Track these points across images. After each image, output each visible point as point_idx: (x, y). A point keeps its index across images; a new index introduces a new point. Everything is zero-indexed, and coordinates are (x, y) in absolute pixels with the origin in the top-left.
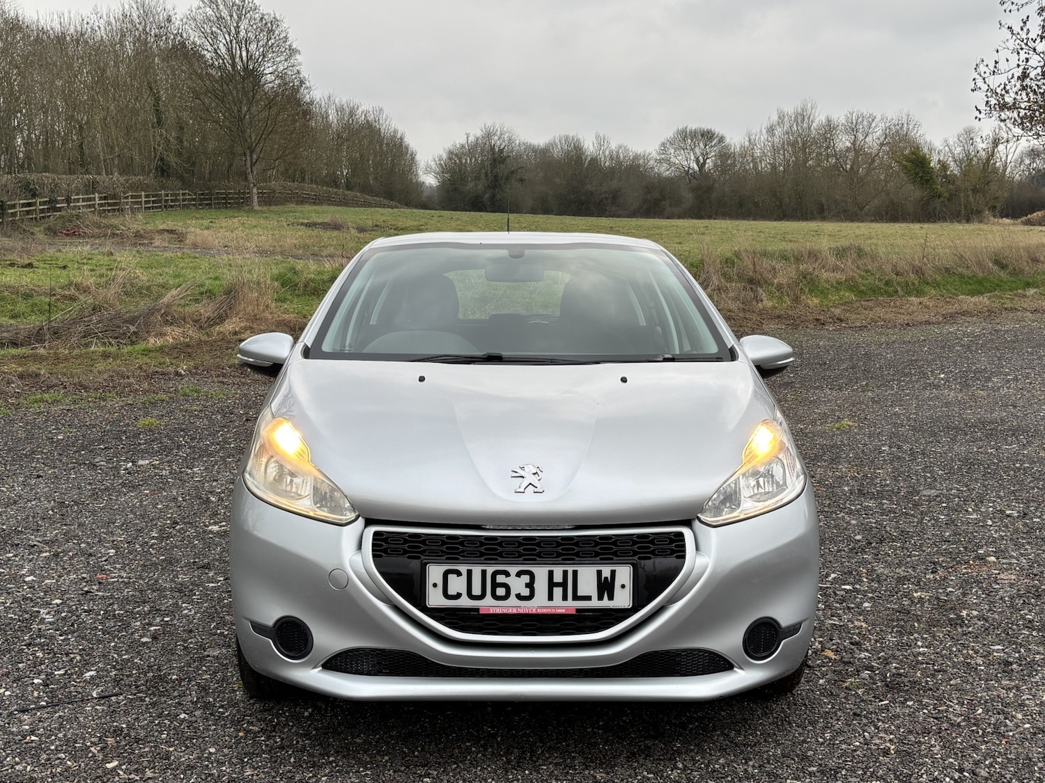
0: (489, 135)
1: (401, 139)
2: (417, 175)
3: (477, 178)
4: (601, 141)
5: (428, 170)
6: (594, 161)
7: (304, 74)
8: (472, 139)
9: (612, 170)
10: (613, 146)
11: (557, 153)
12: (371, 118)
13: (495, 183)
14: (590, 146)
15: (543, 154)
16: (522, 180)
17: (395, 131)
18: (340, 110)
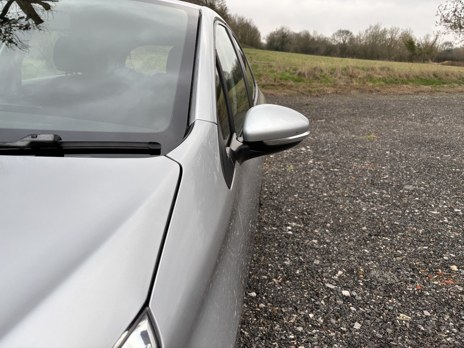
0: (282, 29)
1: (257, 29)
2: (260, 40)
3: (278, 42)
4: (315, 32)
5: (264, 39)
6: (313, 39)
7: (227, 6)
8: (278, 30)
9: (317, 41)
10: (319, 34)
11: (302, 35)
12: (248, 22)
13: (283, 43)
14: (311, 33)
15: (298, 35)
16: (290, 43)
17: (255, 26)
18: (239, 18)
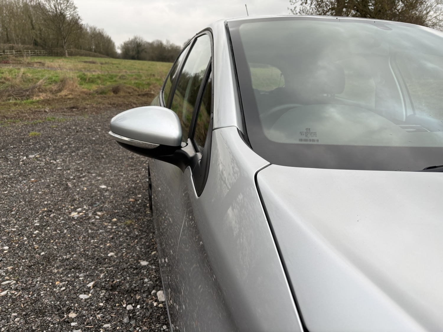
0: (136, 38)
1: (110, 38)
2: (115, 49)
3: (133, 51)
4: (168, 42)
5: (118, 48)
6: (165, 48)
7: (80, 15)
8: (131, 39)
9: (169, 51)
10: (171, 43)
11: (155, 45)
12: (101, 31)
13: (138, 52)
14: (164, 43)
15: (151, 45)
16: (146, 52)
17: (108, 36)
18: (91, 28)
